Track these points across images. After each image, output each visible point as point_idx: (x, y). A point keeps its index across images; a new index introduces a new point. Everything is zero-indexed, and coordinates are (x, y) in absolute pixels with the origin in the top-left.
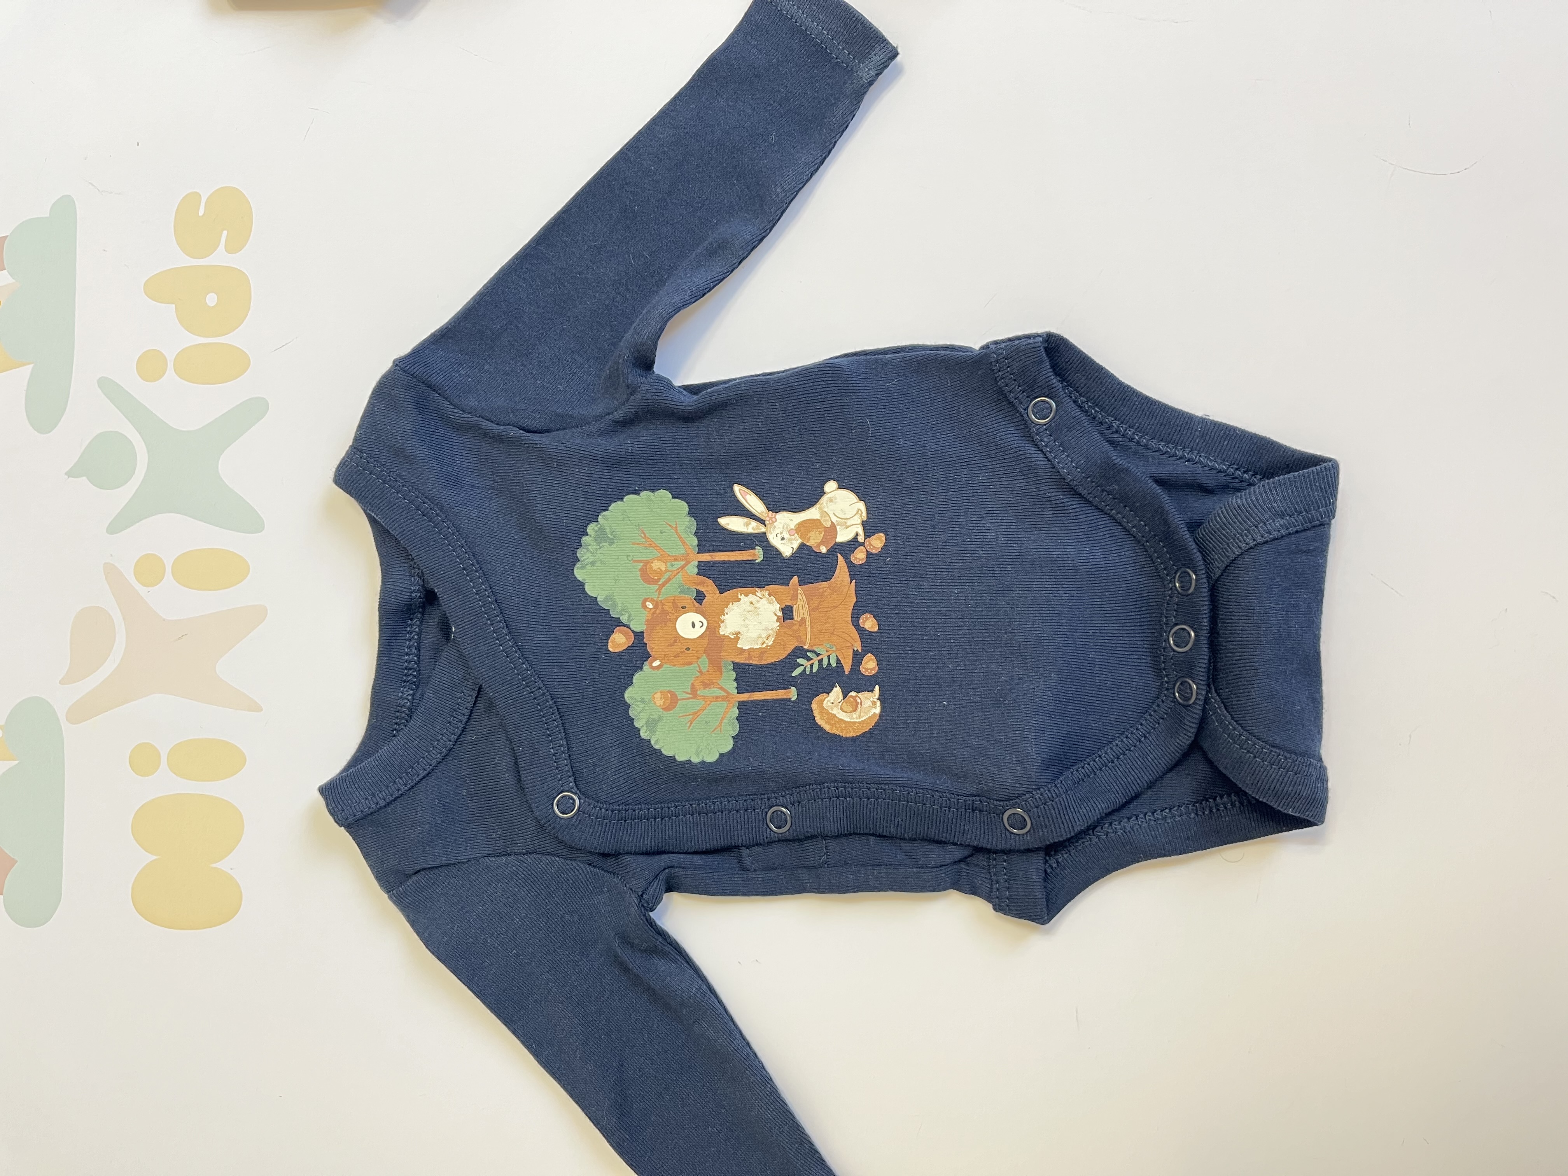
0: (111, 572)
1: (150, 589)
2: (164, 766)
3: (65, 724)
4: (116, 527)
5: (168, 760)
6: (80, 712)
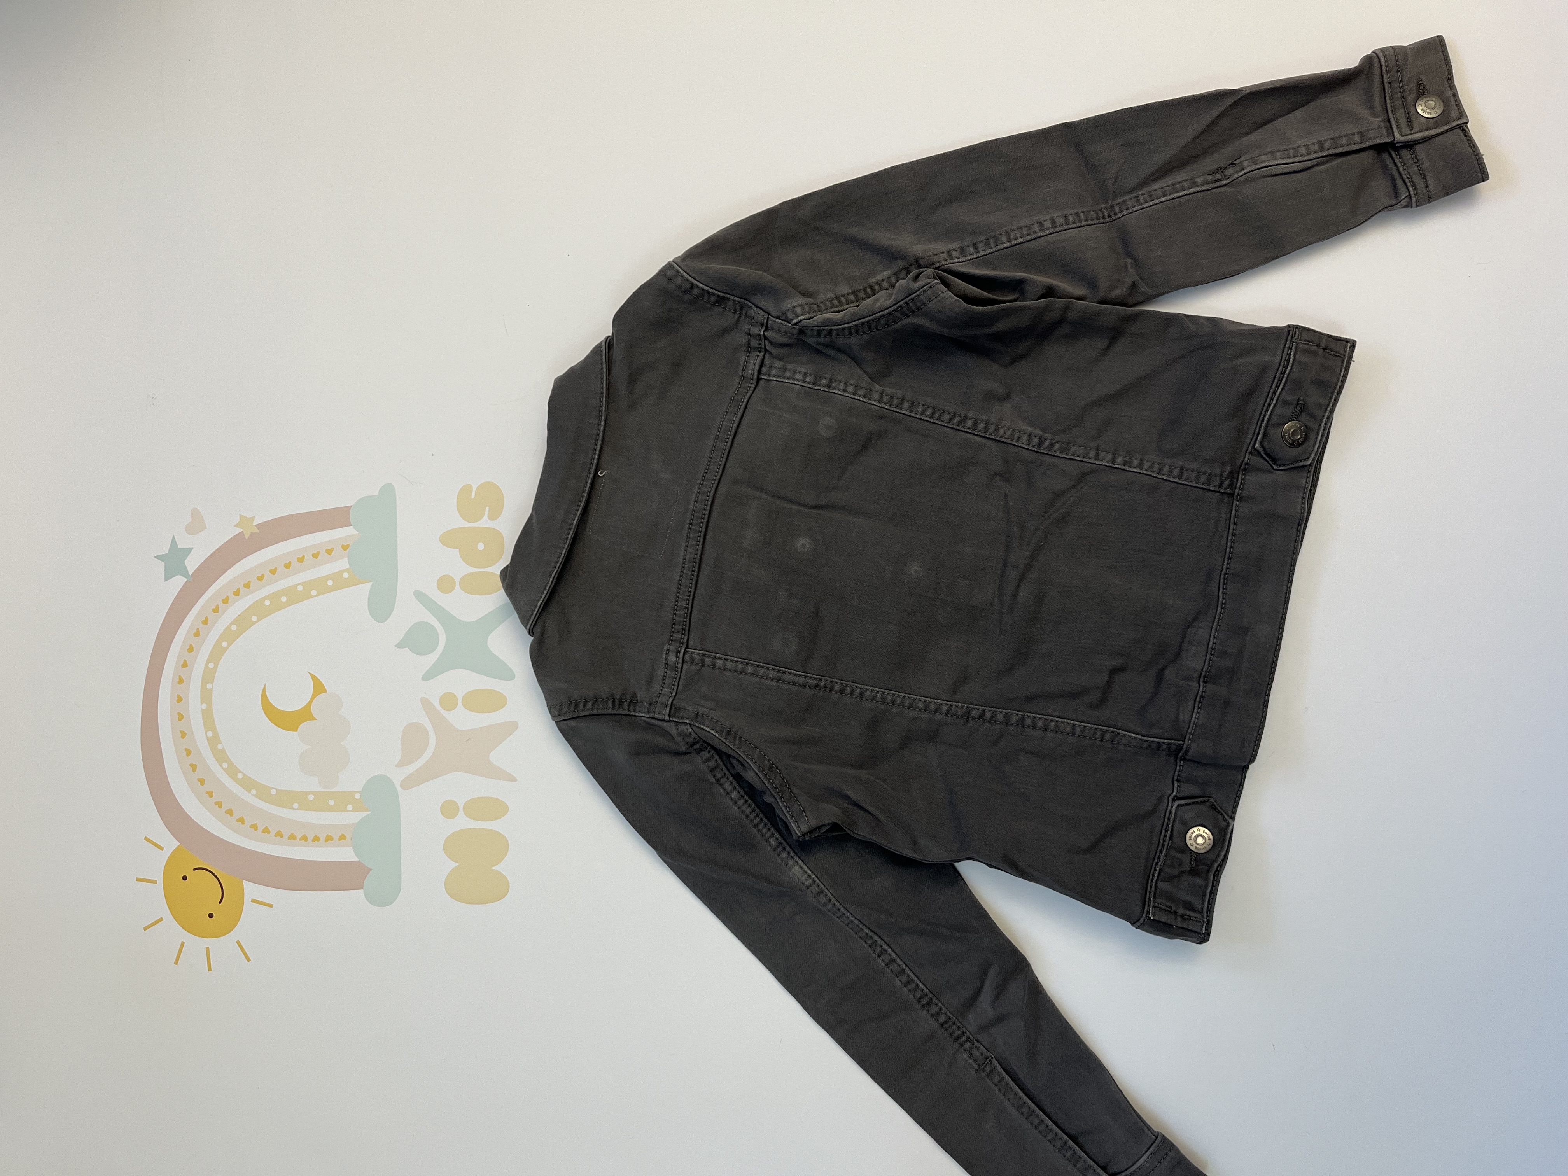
0: (426, 703)
1: (449, 712)
2: (461, 812)
3: (399, 789)
4: (428, 676)
5: (464, 808)
6: (409, 783)
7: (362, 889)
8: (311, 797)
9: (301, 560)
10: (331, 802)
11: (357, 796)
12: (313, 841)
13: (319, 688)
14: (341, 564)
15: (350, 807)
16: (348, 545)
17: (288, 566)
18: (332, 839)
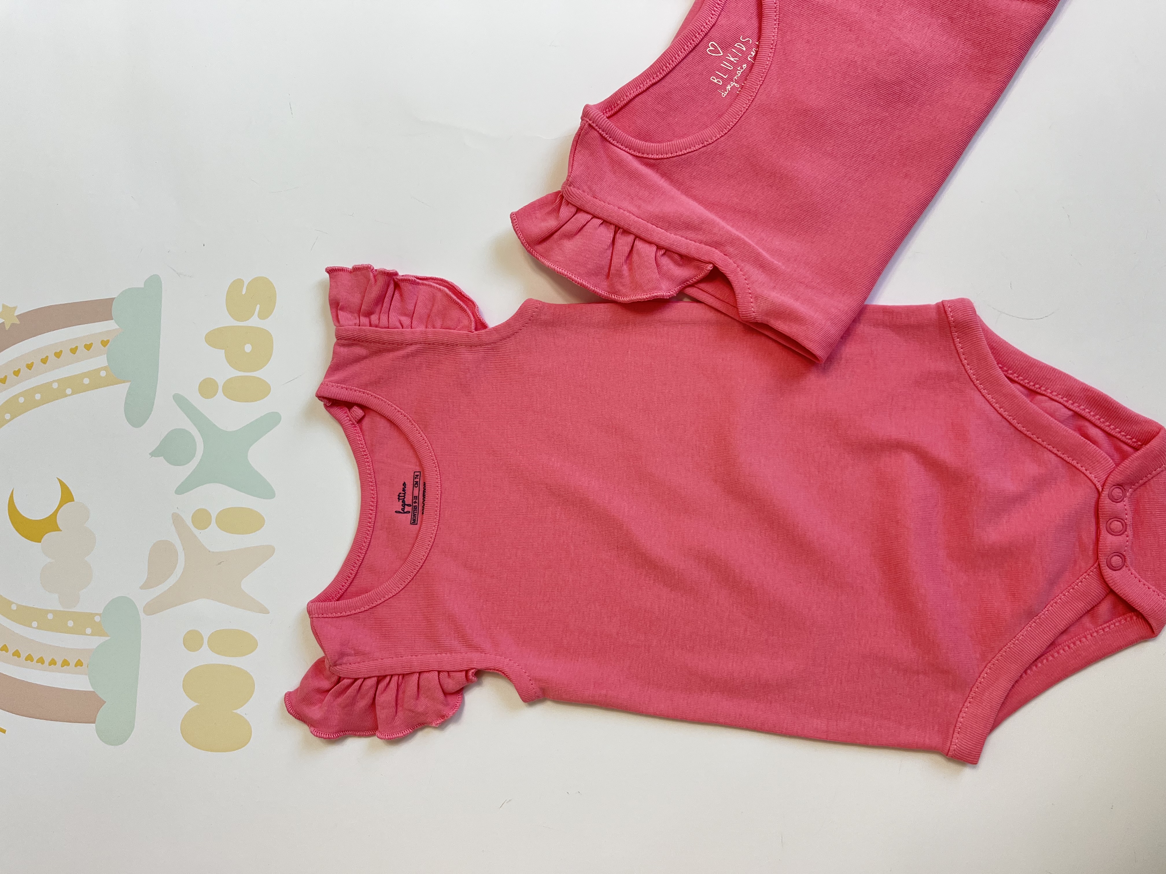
0: (177, 519)
1: (201, 531)
2: (205, 645)
3: (142, 615)
4: (181, 490)
5: (208, 642)
6: (152, 608)
7: (95, 723)
8: (50, 616)
9: (58, 355)
10: (70, 624)
11: (97, 619)
12: (50, 665)
13: (67, 496)
14: (98, 361)
15: (89, 631)
16: (108, 341)
17: (44, 361)
18: (68, 664)
